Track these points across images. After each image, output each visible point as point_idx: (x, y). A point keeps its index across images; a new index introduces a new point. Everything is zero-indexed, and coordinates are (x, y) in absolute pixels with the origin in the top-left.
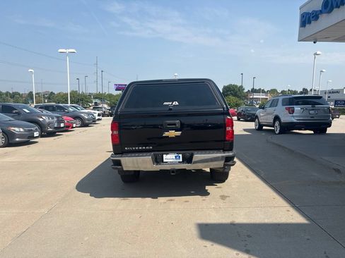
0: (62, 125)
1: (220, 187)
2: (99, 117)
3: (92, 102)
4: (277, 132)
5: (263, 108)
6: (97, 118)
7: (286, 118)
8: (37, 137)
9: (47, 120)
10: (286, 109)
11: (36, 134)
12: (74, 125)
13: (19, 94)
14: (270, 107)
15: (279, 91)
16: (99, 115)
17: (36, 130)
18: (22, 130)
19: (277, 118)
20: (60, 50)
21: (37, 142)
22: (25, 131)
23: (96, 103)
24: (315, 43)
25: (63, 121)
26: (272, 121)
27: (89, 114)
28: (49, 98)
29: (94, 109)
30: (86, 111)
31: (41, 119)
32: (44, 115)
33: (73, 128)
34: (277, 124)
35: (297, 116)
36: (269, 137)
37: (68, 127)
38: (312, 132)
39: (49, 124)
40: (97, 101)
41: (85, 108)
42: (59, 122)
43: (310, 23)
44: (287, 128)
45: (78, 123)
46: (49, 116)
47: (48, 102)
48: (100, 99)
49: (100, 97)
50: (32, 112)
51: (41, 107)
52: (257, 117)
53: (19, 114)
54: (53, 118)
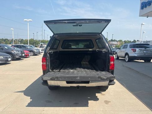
0: (23, 55)
1: (104, 95)
2: (42, 51)
3: (40, 44)
4: (127, 61)
5: (120, 49)
6: (41, 51)
7: (132, 54)
8: (10, 61)
9: (16, 53)
10: (132, 49)
11: (9, 59)
12: (30, 55)
13: (8, 40)
14: (123, 48)
15: (123, 41)
16: (42, 50)
17: (10, 57)
18: (2, 57)
19: (127, 54)
20: (25, 20)
21: (10, 63)
22: (4, 58)
23: (41, 44)
24: (147, 17)
25: (24, 53)
26: (124, 55)
27: (37, 50)
28: (21, 42)
29: (40, 47)
30: (36, 48)
31: (13, 52)
32: (15, 50)
33: (29, 56)
34: (127, 57)
35: (137, 53)
36: (124, 63)
37: (27, 56)
38: (144, 61)
39: (17, 54)
40: (42, 43)
41: (36, 47)
42: (22, 53)
43: (146, 7)
44: (132, 59)
45: (32, 54)
46: (17, 51)
47: (20, 43)
48: (43, 43)
49: (43, 42)
50: (9, 48)
51: (15, 46)
52: (116, 53)
53: (2, 49)
54: (19, 52)
